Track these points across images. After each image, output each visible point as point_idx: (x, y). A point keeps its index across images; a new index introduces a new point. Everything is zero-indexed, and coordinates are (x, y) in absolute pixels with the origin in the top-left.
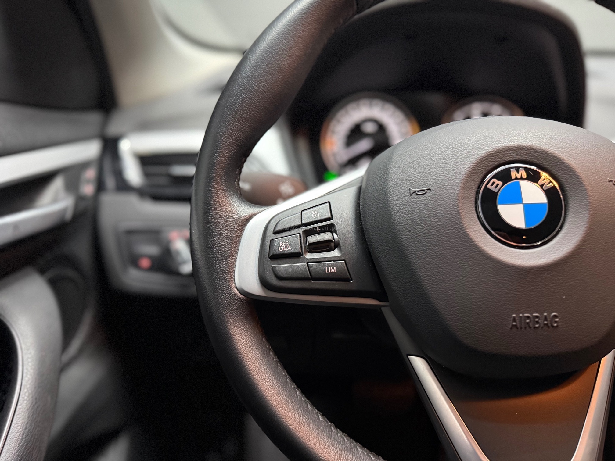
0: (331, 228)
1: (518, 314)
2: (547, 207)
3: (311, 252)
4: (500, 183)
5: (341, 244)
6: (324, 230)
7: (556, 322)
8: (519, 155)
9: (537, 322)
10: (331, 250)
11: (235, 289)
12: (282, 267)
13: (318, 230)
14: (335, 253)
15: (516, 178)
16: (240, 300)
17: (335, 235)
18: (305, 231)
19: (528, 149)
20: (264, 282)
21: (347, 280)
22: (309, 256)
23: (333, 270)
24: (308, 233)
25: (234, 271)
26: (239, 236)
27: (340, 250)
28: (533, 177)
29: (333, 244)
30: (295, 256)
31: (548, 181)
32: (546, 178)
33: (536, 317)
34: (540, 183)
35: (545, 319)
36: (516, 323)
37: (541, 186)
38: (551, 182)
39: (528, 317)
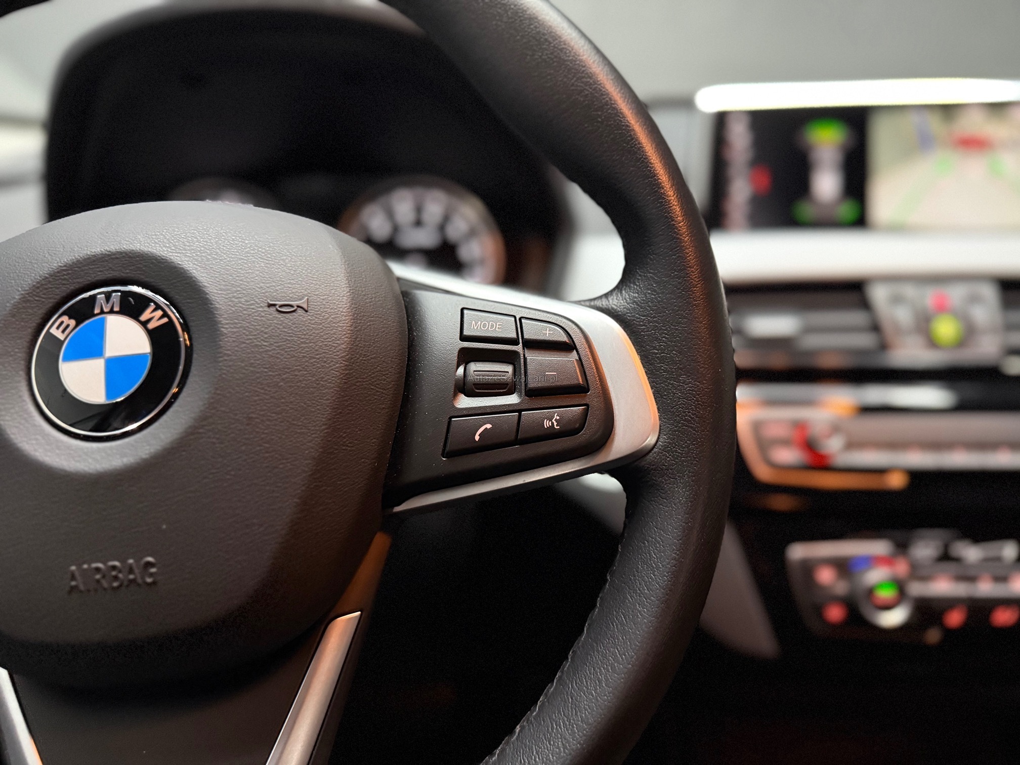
1: (79, 566)
2: (150, 360)
4: (73, 323)
7: (151, 575)
8: (113, 270)
9: (116, 578)
15: (102, 312)
19: (130, 257)
28: (131, 308)
31: (159, 313)
32: (158, 307)
33: (114, 568)
34: (143, 318)
35: (131, 571)
36: (77, 583)
37: (144, 324)
38: (165, 315)
39: (98, 570)
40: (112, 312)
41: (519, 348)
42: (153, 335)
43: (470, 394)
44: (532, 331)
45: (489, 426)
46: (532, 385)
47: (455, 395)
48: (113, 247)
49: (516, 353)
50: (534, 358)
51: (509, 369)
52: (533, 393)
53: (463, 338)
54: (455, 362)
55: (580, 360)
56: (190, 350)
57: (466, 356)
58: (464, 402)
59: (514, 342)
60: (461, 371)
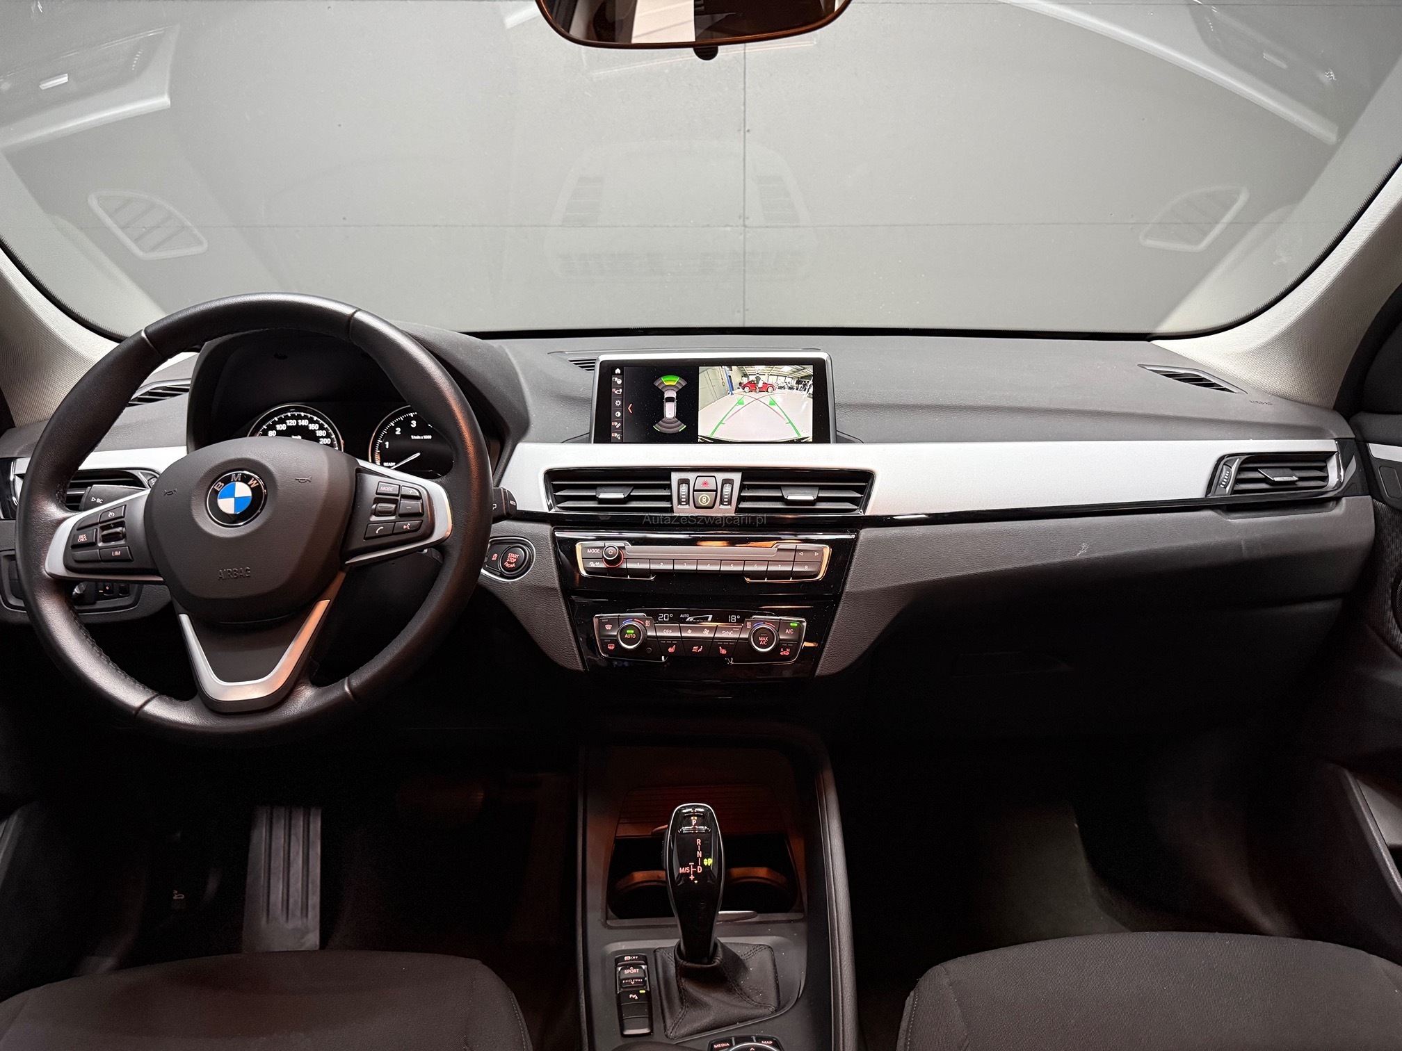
0: (122, 524)
1: (223, 570)
2: (251, 499)
3: (104, 541)
4: (223, 484)
5: (127, 535)
6: (117, 525)
7: (249, 573)
8: (238, 465)
9: (235, 574)
10: (120, 539)
11: (44, 572)
12: (80, 554)
13: (112, 526)
14: (122, 542)
15: (234, 481)
16: (48, 580)
17: (124, 529)
18: (101, 528)
19: (245, 460)
20: (67, 567)
21: (128, 560)
22: (100, 544)
23: (117, 553)
24: (103, 529)
25: (45, 560)
26: (52, 534)
27: (126, 541)
28: (245, 479)
29: (121, 535)
30: (91, 545)
31: (256, 481)
32: (255, 479)
33: (235, 571)
34: (249, 483)
35: (241, 572)
36: (222, 576)
37: (250, 486)
38: (258, 482)
39: (229, 571)
40: (238, 481)
41: (399, 498)
42: (252, 489)
43: (377, 516)
44: (405, 491)
45: (382, 528)
46: (401, 512)
47: (371, 516)
48: (239, 457)
49: (397, 500)
50: (404, 502)
51: (394, 506)
52: (402, 516)
53: (377, 494)
54: (372, 502)
55: (422, 504)
56: (266, 496)
57: (377, 501)
58: (374, 518)
59: (397, 495)
60: (374, 506)
